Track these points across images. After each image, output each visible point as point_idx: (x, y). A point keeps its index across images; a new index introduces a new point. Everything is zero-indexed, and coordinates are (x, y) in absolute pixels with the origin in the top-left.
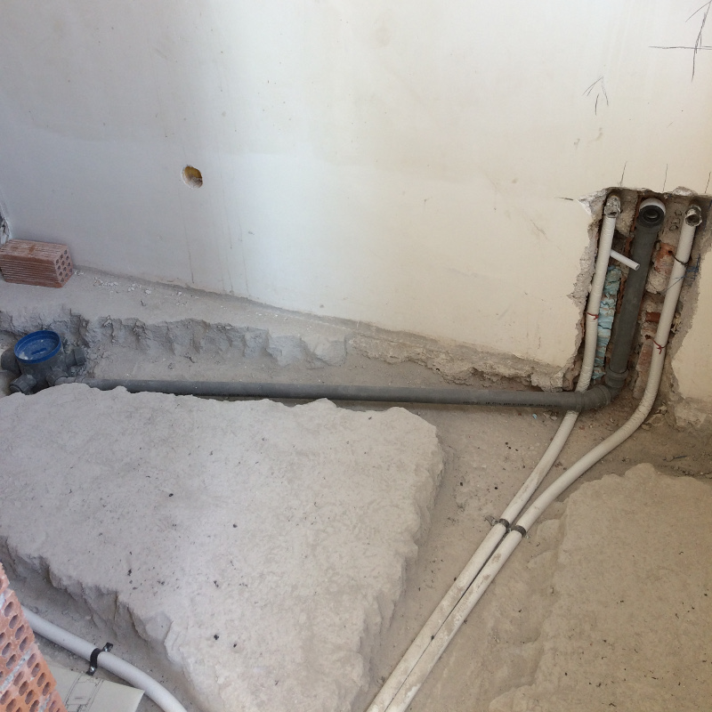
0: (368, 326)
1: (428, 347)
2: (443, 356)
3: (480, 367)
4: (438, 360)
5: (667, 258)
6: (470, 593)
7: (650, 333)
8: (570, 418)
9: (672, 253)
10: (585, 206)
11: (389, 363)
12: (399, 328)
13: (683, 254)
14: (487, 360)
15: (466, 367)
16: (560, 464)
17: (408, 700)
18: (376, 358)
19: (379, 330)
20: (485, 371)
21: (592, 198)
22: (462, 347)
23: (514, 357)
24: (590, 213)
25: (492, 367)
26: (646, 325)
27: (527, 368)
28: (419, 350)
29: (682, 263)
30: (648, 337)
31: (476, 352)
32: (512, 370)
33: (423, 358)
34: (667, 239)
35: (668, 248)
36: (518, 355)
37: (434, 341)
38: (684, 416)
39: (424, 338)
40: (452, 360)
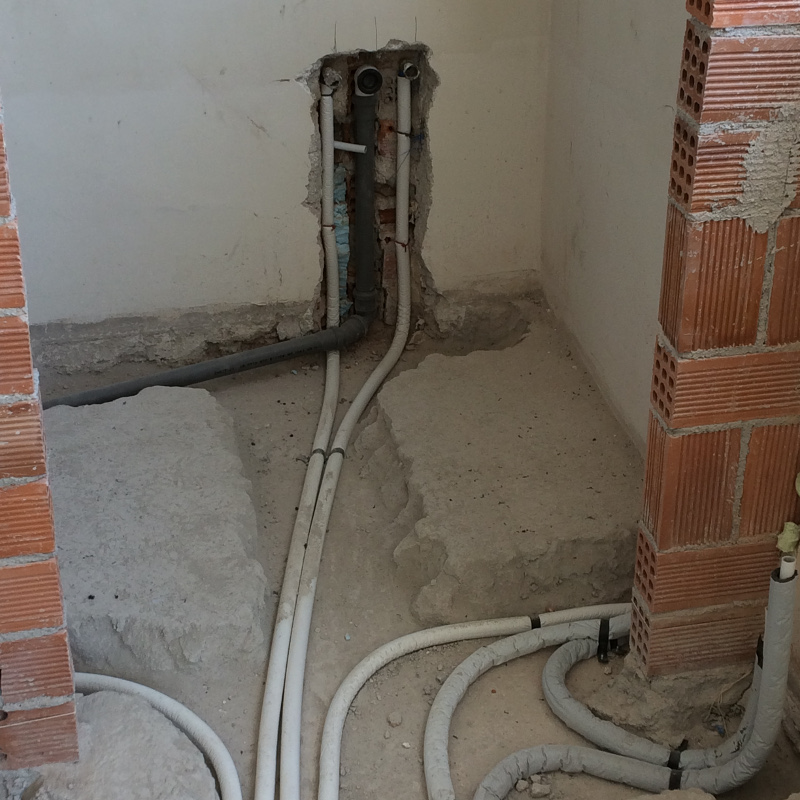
0: (60, 326)
1: (145, 330)
2: (166, 337)
3: (216, 336)
4: (160, 345)
5: (389, 136)
6: (322, 505)
7: (389, 235)
8: (333, 359)
9: (393, 129)
10: (302, 84)
11: (98, 373)
12: (104, 316)
13: (405, 125)
14: (221, 324)
15: (197, 343)
16: (343, 401)
17: (313, 589)
18: (78, 372)
19: (77, 328)
20: (222, 340)
21: (308, 74)
22: (189, 315)
23: (255, 308)
24: (309, 92)
25: (229, 332)
26: (382, 227)
27: (271, 318)
28: (133, 340)
29: (407, 135)
30: (388, 240)
31: (207, 316)
32: (254, 327)
33: (141, 349)
34: (384, 113)
35: (387, 125)
36: (258, 303)
37: (153, 319)
38: (444, 318)
39: (139, 319)
40: (179, 339)
